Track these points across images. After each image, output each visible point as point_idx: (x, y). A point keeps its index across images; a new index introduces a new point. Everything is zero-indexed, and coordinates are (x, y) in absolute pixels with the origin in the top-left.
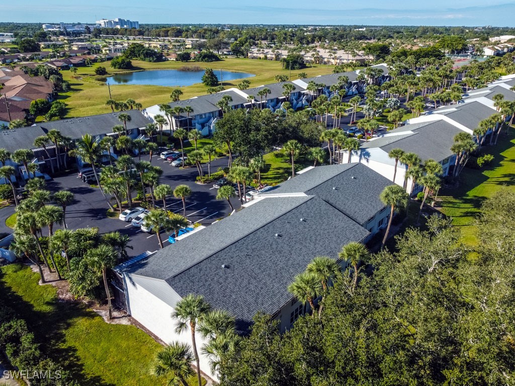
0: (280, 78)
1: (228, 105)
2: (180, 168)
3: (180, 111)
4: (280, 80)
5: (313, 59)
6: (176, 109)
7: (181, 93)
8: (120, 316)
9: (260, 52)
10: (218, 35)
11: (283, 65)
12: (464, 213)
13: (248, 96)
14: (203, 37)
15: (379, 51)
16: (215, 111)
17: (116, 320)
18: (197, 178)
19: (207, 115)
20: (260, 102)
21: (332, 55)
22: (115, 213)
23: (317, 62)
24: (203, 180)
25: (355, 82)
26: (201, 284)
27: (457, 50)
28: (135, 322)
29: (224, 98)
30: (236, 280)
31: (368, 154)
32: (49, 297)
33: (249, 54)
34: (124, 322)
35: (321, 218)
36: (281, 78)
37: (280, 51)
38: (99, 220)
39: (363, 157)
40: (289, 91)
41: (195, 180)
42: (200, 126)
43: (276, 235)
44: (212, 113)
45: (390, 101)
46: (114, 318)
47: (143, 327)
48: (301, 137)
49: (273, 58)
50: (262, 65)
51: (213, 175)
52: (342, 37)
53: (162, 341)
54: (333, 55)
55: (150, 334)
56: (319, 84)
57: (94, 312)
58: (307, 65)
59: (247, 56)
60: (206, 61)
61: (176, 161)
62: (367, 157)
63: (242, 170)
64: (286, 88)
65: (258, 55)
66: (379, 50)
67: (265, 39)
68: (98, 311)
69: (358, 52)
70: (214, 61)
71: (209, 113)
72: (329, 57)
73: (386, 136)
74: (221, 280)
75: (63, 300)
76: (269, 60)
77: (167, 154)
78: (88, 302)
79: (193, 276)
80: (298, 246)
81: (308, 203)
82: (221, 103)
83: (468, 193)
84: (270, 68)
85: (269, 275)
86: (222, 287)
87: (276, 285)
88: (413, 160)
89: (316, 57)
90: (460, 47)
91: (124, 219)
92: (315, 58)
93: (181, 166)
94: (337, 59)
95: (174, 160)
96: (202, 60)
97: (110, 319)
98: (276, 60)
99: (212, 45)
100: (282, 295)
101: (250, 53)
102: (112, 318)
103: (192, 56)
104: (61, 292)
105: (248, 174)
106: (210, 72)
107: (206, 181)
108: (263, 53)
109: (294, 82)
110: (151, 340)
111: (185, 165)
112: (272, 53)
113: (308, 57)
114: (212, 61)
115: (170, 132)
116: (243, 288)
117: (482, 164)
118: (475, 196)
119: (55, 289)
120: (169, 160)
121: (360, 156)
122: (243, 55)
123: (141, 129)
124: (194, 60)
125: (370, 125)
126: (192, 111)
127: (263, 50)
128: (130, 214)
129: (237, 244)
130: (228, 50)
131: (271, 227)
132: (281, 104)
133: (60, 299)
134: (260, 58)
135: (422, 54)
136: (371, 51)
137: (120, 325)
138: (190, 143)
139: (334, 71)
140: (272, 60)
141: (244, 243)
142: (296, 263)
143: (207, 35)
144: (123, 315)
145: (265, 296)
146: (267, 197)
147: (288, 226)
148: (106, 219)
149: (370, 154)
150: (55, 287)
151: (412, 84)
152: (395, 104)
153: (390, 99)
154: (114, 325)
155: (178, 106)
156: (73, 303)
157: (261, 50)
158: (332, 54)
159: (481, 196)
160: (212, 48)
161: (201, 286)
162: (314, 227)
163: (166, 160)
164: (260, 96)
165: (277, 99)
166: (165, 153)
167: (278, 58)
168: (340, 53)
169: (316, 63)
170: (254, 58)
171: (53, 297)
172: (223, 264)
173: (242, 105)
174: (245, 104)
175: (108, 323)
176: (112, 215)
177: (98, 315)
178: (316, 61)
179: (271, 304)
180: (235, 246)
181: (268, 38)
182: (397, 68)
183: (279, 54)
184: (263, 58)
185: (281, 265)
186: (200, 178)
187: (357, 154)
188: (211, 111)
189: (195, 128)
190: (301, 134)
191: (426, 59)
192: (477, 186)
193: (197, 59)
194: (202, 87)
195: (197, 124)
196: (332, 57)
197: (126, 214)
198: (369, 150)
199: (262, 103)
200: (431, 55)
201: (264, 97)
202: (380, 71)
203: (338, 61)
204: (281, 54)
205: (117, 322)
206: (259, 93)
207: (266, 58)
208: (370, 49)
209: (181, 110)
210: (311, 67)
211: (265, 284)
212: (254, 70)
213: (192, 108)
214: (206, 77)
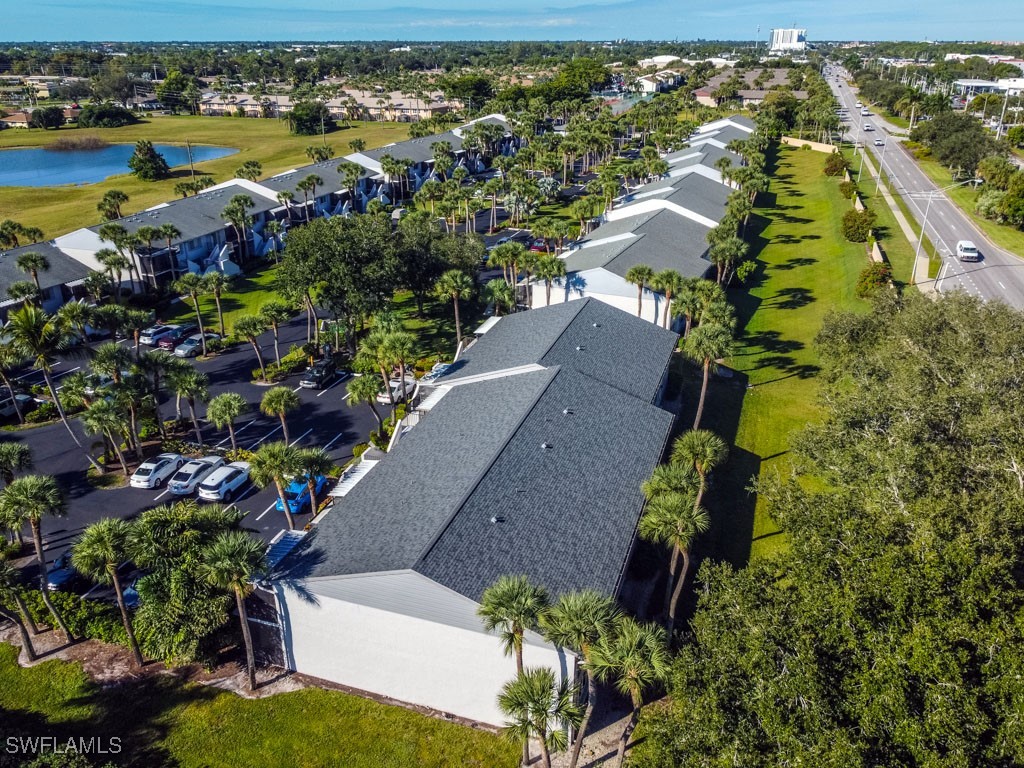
0: (316, 153)
1: (246, 215)
2: (197, 358)
3: (152, 237)
4: (316, 156)
5: (345, 111)
6: (143, 233)
7: (126, 198)
8: (270, 678)
9: (227, 101)
10: (104, 66)
11: (291, 125)
12: (759, 362)
13: (276, 193)
14: (69, 73)
15: (473, 91)
16: (218, 231)
17: (266, 688)
18: (254, 374)
19: (203, 241)
20: (304, 204)
21: (382, 102)
22: (111, 477)
23: (356, 117)
24: (269, 376)
25: (461, 151)
26: (476, 561)
27: (596, 84)
28: (311, 681)
29: (237, 200)
30: (529, 541)
31: (582, 282)
32: (71, 687)
33: (202, 107)
34: (287, 686)
35: (591, 403)
36: (318, 152)
37: (273, 99)
38: (79, 499)
39: (572, 288)
40: (353, 177)
41: (251, 378)
42: (196, 266)
43: (544, 446)
44: (213, 234)
45: (543, 183)
46: (261, 685)
47: (335, 685)
48: (444, 263)
49: (258, 112)
50: (240, 128)
51: (286, 363)
52: (377, 64)
53: (391, 699)
54: (386, 102)
55: (360, 693)
56: (401, 159)
57: (204, 686)
58: (340, 123)
59: (198, 109)
60: (105, 125)
61: (184, 346)
62: (580, 288)
63: (398, 340)
64: (346, 172)
65: (224, 107)
66: (470, 90)
67: (216, 72)
68: (213, 681)
69: (428, 94)
70: (126, 124)
71: (207, 236)
72: (379, 106)
73: (586, 246)
74: (505, 547)
75: (111, 682)
76: (251, 116)
77: (155, 334)
78: (174, 672)
79: (455, 550)
80: (585, 458)
81: (557, 379)
82: (231, 213)
83: (746, 329)
84: (262, 133)
85: (572, 518)
86: (512, 557)
87: (594, 534)
88: (675, 280)
89: (351, 108)
90: (601, 79)
91: (147, 484)
92: (349, 109)
93: (201, 353)
94: (395, 109)
95: (176, 343)
96: (96, 124)
97: (254, 689)
98: (266, 116)
99: (108, 89)
100: (611, 549)
101: (204, 103)
102: (257, 687)
103: (68, 116)
104: (94, 667)
105: (409, 345)
106: (149, 149)
107: (275, 376)
108: (233, 103)
109: (347, 158)
110: (368, 703)
111: (208, 351)
112: (255, 102)
113: (335, 106)
114: (122, 125)
115: (130, 287)
116: (546, 551)
117: (745, 277)
118: (760, 333)
119: (71, 666)
120: (166, 344)
121: (567, 288)
122: (188, 108)
123: (70, 285)
124: (75, 125)
125: (557, 229)
126: (179, 234)
127: (233, 97)
128: (157, 470)
129: (489, 475)
130: (146, 99)
131: (526, 434)
132: (343, 205)
133: (102, 683)
134: (229, 114)
135: (553, 94)
136: (457, 90)
137: (282, 694)
138: (187, 305)
139: (412, 133)
140: (256, 116)
141: (500, 473)
142: (599, 488)
143: (77, 67)
144: (276, 674)
145: (587, 556)
146: (456, 384)
147: (550, 426)
148: (93, 494)
149: (586, 281)
150: (70, 661)
151: (569, 150)
152: (552, 189)
153: (542, 180)
154: (268, 699)
155: (144, 226)
156: (142, 683)
157: (229, 96)
158: (383, 99)
159: (766, 330)
160: (107, 95)
161: (479, 565)
162: (590, 420)
163: (155, 345)
164: (303, 191)
165: (332, 195)
166: (151, 331)
167: (269, 112)
168: (396, 97)
169: (353, 119)
170: (214, 114)
171: (80, 683)
172: (489, 516)
173: (267, 213)
174: (273, 212)
175: (254, 698)
176: (105, 481)
177: (220, 691)
178: (353, 116)
179: (604, 569)
180: (491, 479)
181: (224, 71)
182: (526, 122)
183: (270, 104)
184: (236, 115)
185: (580, 498)
186: (261, 371)
187: (560, 283)
188: (212, 231)
189: (187, 271)
190: (442, 258)
191: (565, 103)
192: (753, 314)
193: (80, 122)
194: (134, 184)
195: (190, 263)
196: (383, 105)
197: (145, 472)
198: (581, 274)
199: (308, 206)
200: (569, 94)
201: (310, 193)
202: (499, 129)
203: (398, 113)
204: (275, 103)
205: (269, 692)
206: (300, 185)
207: (242, 113)
208: (454, 87)
209: (156, 234)
210: (349, 127)
211: (574, 535)
212: (231, 141)
213: (176, 227)
214: (141, 161)
